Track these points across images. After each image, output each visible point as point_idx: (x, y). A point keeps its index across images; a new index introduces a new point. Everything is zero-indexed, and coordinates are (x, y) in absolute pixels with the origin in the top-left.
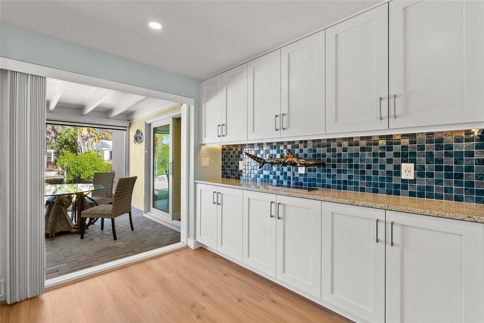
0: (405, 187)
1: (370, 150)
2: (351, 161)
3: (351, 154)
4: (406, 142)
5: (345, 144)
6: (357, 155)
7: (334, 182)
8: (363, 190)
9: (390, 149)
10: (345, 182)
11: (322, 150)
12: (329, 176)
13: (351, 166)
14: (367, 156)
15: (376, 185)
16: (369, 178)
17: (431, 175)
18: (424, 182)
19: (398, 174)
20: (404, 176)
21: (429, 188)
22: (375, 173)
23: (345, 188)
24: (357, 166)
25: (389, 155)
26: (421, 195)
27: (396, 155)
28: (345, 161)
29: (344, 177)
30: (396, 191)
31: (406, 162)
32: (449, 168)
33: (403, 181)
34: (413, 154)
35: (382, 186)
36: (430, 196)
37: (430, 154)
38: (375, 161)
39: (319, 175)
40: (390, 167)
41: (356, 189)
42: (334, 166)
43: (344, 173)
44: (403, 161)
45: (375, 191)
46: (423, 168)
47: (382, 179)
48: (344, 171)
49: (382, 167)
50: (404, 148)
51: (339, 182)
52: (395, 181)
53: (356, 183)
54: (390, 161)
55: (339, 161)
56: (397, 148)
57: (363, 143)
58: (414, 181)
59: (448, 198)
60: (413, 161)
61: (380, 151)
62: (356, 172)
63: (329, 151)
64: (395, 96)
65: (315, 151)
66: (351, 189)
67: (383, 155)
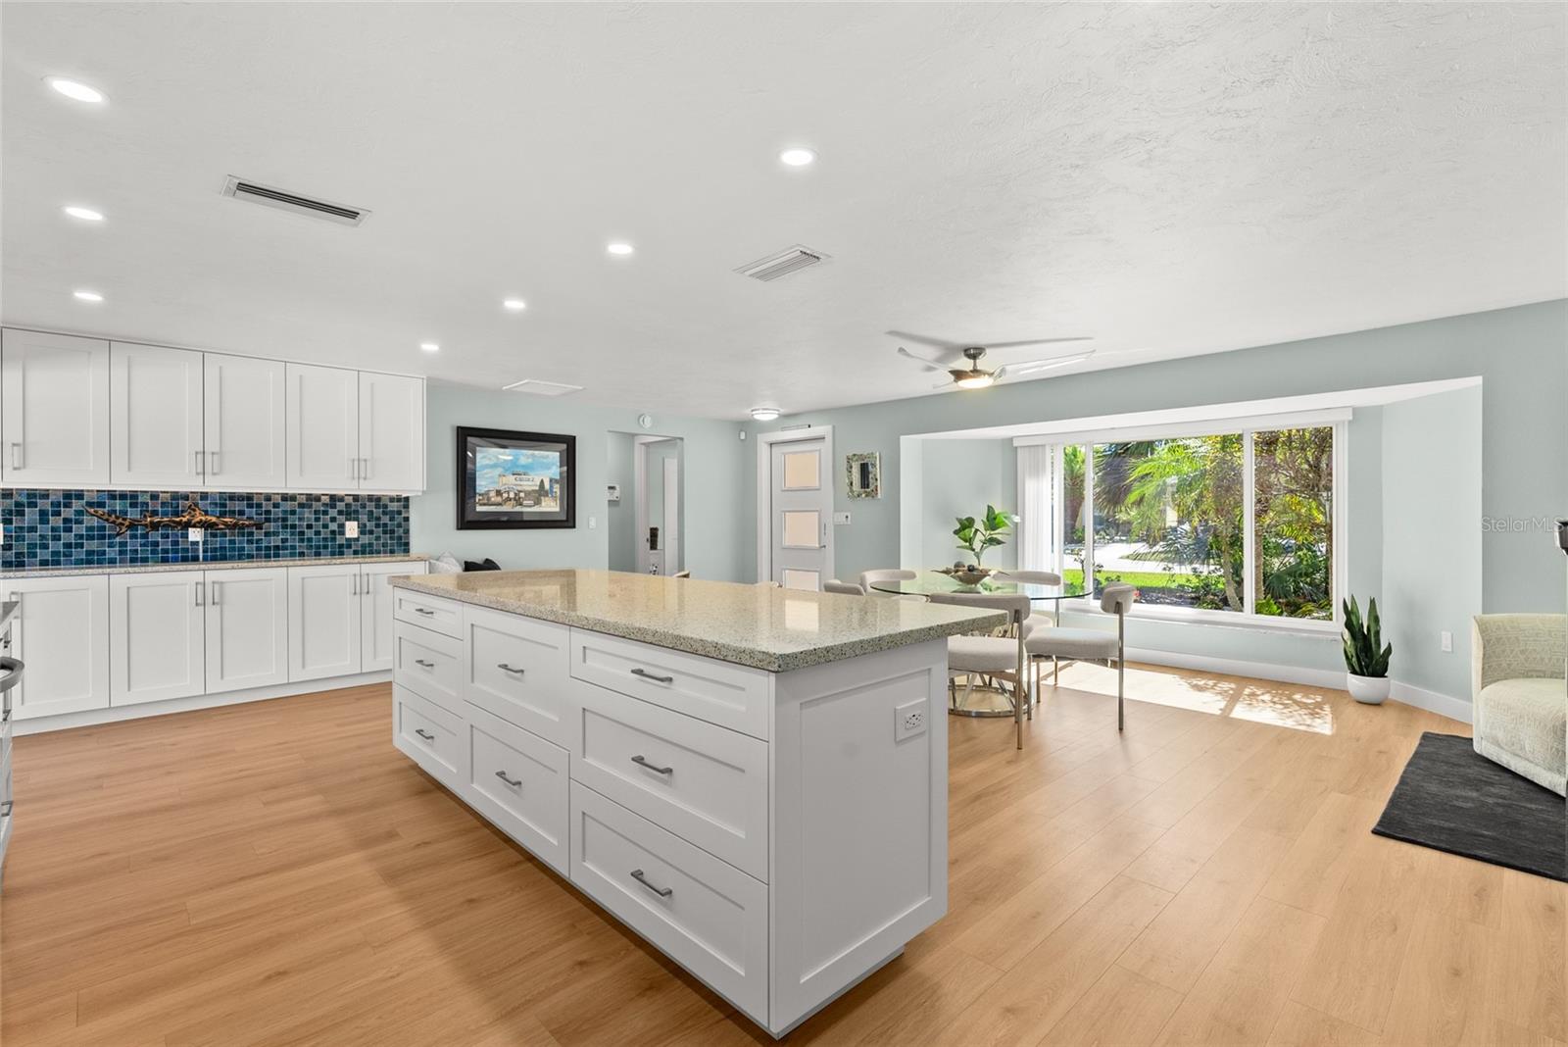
0: (349, 546)
1: (310, 506)
2: (285, 520)
3: (285, 512)
4: (349, 500)
5: (279, 499)
6: (293, 512)
7: (258, 549)
8: (302, 554)
9: (333, 506)
10: (277, 548)
11: (237, 506)
12: (250, 542)
13: (285, 527)
14: (308, 514)
15: (318, 547)
16: (310, 540)
17: (371, 532)
18: (366, 539)
19: (342, 533)
20: (348, 535)
21: (371, 545)
22: (318, 533)
23: (277, 556)
24: (293, 527)
25: (333, 513)
26: (364, 553)
27: (340, 513)
28: (276, 520)
29: (275, 541)
30: (339, 551)
31: (350, 520)
32: (385, 525)
33: (348, 540)
34: (356, 512)
35: (326, 547)
36: (371, 552)
37: (371, 512)
38: (317, 520)
39: (232, 542)
40: (333, 526)
41: (292, 555)
42: (259, 527)
43: (274, 535)
44: (347, 520)
45: (317, 554)
46: (365, 525)
47: (325, 539)
48: (276, 534)
49: (325, 526)
50: (348, 505)
51: (268, 548)
52: (340, 540)
53: (293, 547)
54: (333, 520)
55: (268, 520)
56: (341, 506)
57: (303, 500)
58: (357, 539)
59: (385, 552)
60: (356, 519)
61: (322, 508)
62: (292, 534)
63: (250, 506)
64: (365, 460)
65: (225, 506)
66: (285, 556)
67: (325, 513)
